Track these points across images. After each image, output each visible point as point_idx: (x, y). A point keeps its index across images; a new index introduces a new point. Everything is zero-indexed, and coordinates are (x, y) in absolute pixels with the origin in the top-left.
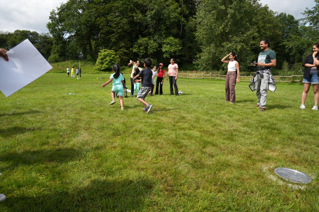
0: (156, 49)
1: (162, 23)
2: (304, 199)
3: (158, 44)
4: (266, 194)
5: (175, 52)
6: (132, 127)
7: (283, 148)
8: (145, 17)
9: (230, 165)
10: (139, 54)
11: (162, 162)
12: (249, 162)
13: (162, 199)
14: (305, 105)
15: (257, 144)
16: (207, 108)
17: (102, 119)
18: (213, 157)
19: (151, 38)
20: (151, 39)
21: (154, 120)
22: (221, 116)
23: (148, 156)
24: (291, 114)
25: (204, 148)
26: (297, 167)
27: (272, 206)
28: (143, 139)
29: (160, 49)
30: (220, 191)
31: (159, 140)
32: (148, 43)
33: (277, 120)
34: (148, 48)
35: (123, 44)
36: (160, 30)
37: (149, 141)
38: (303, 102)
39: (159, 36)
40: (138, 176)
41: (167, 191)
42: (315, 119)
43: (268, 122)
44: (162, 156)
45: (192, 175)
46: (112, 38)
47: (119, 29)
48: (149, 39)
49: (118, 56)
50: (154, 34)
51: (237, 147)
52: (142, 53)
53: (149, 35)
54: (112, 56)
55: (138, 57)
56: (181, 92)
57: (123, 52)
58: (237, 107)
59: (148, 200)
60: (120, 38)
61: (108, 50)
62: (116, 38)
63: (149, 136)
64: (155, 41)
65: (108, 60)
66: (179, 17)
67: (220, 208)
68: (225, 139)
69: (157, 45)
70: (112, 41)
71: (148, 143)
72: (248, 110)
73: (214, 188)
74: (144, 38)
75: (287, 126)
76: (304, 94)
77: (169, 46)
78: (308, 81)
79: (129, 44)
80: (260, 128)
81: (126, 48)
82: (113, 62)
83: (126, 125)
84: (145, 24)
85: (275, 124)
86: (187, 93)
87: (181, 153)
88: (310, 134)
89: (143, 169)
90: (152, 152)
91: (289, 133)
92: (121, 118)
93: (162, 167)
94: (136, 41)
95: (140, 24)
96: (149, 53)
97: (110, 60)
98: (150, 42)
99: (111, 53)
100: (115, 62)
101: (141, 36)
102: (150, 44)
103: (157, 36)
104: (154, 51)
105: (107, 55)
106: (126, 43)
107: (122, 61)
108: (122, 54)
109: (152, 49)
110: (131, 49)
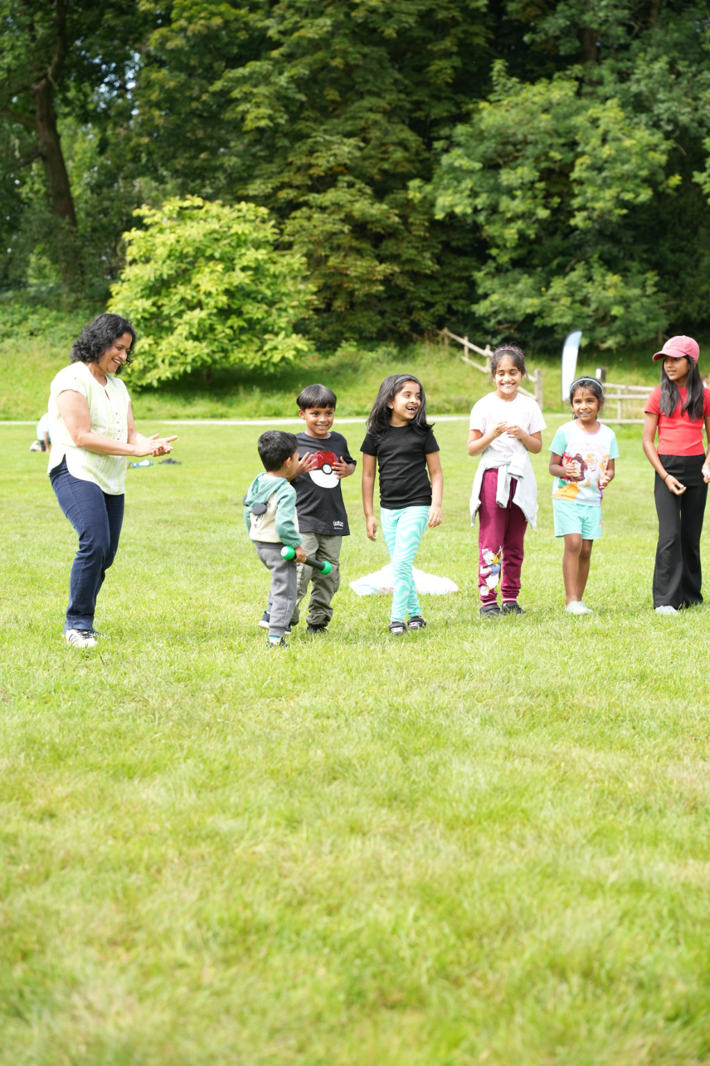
0: (650, 181)
3: (668, 136)
10: (490, 230)
19: (600, 82)
20: (602, 91)
29: (687, 177)
32: (572, 130)
34: (575, 175)
35: (346, 149)
39: (672, 65)
46: (247, 98)
48: (586, 88)
49: (295, 260)
50: (625, 47)
52: (520, 224)
53: (579, 54)
54: (251, 256)
55: (484, 258)
57: (348, 219)
61: (214, 208)
62: (281, 99)
64: (638, 104)
65: (209, 294)
69: (654, 148)
70: (249, 124)
74: (540, 87)
79: (403, 144)
81: (370, 182)
82: (255, 311)
94: (465, 118)
96: (578, 220)
97: (227, 292)
98: (594, 122)
99: (238, 228)
100: (269, 314)
101: (510, 72)
102: (595, 141)
103: (655, 59)
104: (628, 196)
105: (199, 252)
106: (375, 134)
107: (338, 304)
108: (331, 235)
109: (606, 184)
110: (415, 190)
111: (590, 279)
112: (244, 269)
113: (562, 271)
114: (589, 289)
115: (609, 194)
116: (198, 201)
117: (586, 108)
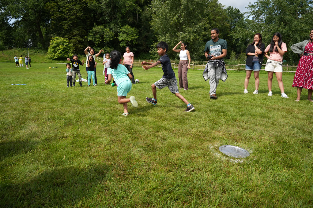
0: (112, 38)
1: (118, 11)
2: (242, 171)
3: (114, 33)
4: (211, 169)
5: (132, 41)
6: (86, 116)
7: (228, 128)
8: (99, 5)
9: (180, 147)
10: (95, 42)
11: (115, 148)
12: (198, 142)
13: (114, 184)
14: (248, 90)
15: (205, 126)
16: (162, 95)
17: (53, 109)
18: (165, 140)
19: (107, 26)
20: (107, 27)
21: (109, 109)
22: (175, 102)
23: (102, 144)
24: (236, 98)
25: (157, 132)
26: (238, 144)
27: (216, 179)
28: (97, 127)
29: (116, 37)
30: (170, 171)
31: (113, 127)
32: (104, 31)
33: (224, 104)
34: (104, 36)
35: (77, 32)
36: (115, 18)
37: (102, 129)
38: (246, 88)
39: (114, 25)
40: (90, 164)
41: (119, 175)
42: (255, 102)
43: (216, 106)
44: (115, 143)
45: (145, 158)
46: (64, 25)
47: (72, 15)
48: (105, 27)
49: (72, 45)
50: (109, 22)
51: (188, 129)
52: (98, 42)
53: (104, 23)
54: (66, 44)
55: (94, 46)
56: (138, 81)
57: (78, 40)
58: (189, 93)
59: (99, 185)
60: (74, 25)
61: (61, 38)
62: (69, 25)
63: (103, 124)
64: (111, 29)
65: (61, 48)
66: (134, 5)
67: (169, 186)
68: (177, 123)
69: (113, 34)
70: (65, 28)
71: (101, 131)
72: (200, 96)
73: (164, 168)
74: (100, 26)
75: (232, 109)
76: (246, 80)
77: (125, 35)
78: (251, 69)
79: (84, 32)
80: (209, 111)
81: (80, 36)
82: (67, 51)
83: (79, 114)
84: (99, 11)
85: (222, 107)
86: (144, 81)
87: (135, 138)
88: (251, 115)
89: (95, 157)
90: (105, 139)
91: (233, 115)
92: (74, 107)
93: (115, 153)
94: (91, 29)
95: (94, 11)
96: (105, 42)
97: (63, 48)
98: (106, 31)
99: (64, 41)
100: (69, 51)
101: (96, 24)
102: (106, 33)
103: (113, 24)
104: (110, 39)
105: (59, 43)
106: (81, 30)
107: (77, 50)
108: (76, 42)
109: (108, 38)
110: (86, 37)
111: (106, 48)
112: (65, 45)
113: (103, 47)
114: (106, 49)
115: (108, 39)
116: (59, 37)
117: (105, 29)
